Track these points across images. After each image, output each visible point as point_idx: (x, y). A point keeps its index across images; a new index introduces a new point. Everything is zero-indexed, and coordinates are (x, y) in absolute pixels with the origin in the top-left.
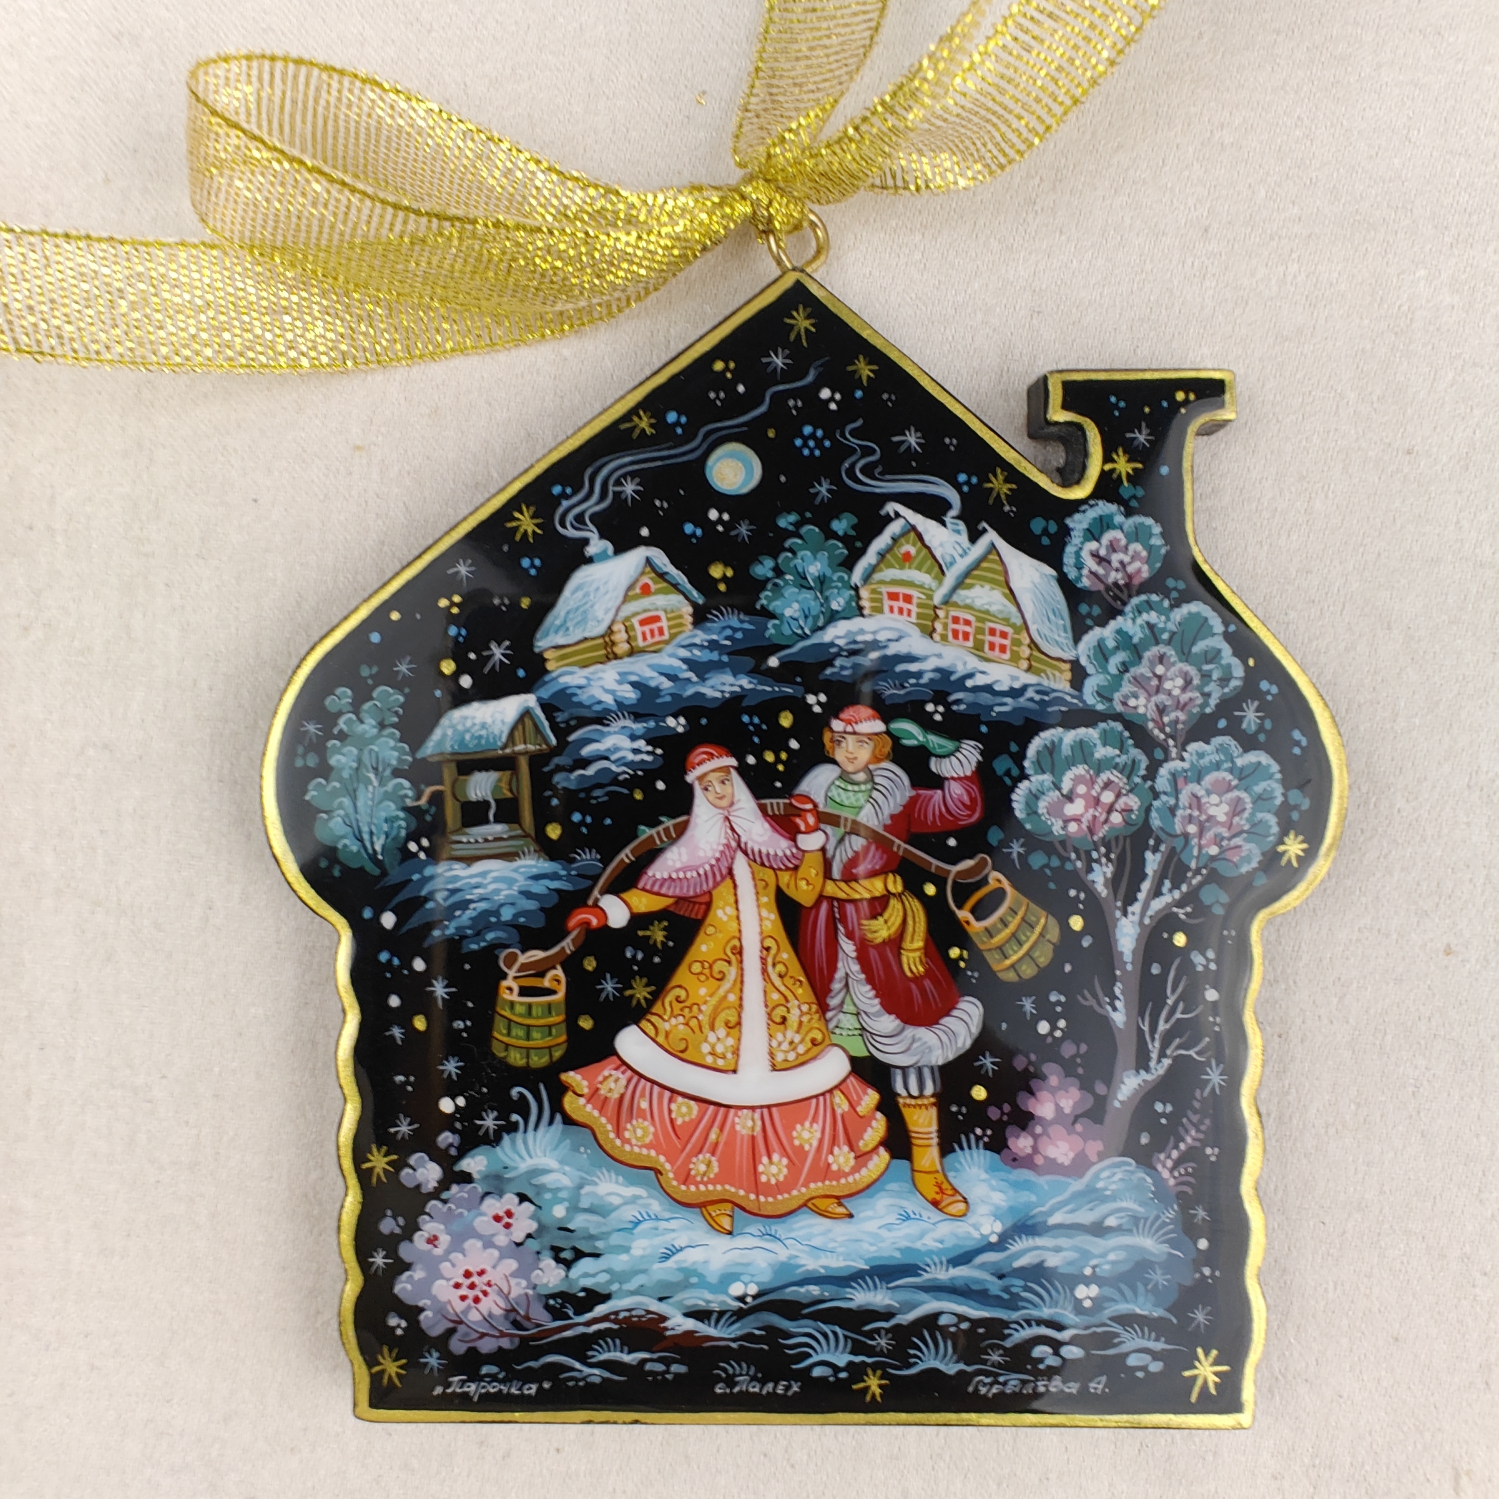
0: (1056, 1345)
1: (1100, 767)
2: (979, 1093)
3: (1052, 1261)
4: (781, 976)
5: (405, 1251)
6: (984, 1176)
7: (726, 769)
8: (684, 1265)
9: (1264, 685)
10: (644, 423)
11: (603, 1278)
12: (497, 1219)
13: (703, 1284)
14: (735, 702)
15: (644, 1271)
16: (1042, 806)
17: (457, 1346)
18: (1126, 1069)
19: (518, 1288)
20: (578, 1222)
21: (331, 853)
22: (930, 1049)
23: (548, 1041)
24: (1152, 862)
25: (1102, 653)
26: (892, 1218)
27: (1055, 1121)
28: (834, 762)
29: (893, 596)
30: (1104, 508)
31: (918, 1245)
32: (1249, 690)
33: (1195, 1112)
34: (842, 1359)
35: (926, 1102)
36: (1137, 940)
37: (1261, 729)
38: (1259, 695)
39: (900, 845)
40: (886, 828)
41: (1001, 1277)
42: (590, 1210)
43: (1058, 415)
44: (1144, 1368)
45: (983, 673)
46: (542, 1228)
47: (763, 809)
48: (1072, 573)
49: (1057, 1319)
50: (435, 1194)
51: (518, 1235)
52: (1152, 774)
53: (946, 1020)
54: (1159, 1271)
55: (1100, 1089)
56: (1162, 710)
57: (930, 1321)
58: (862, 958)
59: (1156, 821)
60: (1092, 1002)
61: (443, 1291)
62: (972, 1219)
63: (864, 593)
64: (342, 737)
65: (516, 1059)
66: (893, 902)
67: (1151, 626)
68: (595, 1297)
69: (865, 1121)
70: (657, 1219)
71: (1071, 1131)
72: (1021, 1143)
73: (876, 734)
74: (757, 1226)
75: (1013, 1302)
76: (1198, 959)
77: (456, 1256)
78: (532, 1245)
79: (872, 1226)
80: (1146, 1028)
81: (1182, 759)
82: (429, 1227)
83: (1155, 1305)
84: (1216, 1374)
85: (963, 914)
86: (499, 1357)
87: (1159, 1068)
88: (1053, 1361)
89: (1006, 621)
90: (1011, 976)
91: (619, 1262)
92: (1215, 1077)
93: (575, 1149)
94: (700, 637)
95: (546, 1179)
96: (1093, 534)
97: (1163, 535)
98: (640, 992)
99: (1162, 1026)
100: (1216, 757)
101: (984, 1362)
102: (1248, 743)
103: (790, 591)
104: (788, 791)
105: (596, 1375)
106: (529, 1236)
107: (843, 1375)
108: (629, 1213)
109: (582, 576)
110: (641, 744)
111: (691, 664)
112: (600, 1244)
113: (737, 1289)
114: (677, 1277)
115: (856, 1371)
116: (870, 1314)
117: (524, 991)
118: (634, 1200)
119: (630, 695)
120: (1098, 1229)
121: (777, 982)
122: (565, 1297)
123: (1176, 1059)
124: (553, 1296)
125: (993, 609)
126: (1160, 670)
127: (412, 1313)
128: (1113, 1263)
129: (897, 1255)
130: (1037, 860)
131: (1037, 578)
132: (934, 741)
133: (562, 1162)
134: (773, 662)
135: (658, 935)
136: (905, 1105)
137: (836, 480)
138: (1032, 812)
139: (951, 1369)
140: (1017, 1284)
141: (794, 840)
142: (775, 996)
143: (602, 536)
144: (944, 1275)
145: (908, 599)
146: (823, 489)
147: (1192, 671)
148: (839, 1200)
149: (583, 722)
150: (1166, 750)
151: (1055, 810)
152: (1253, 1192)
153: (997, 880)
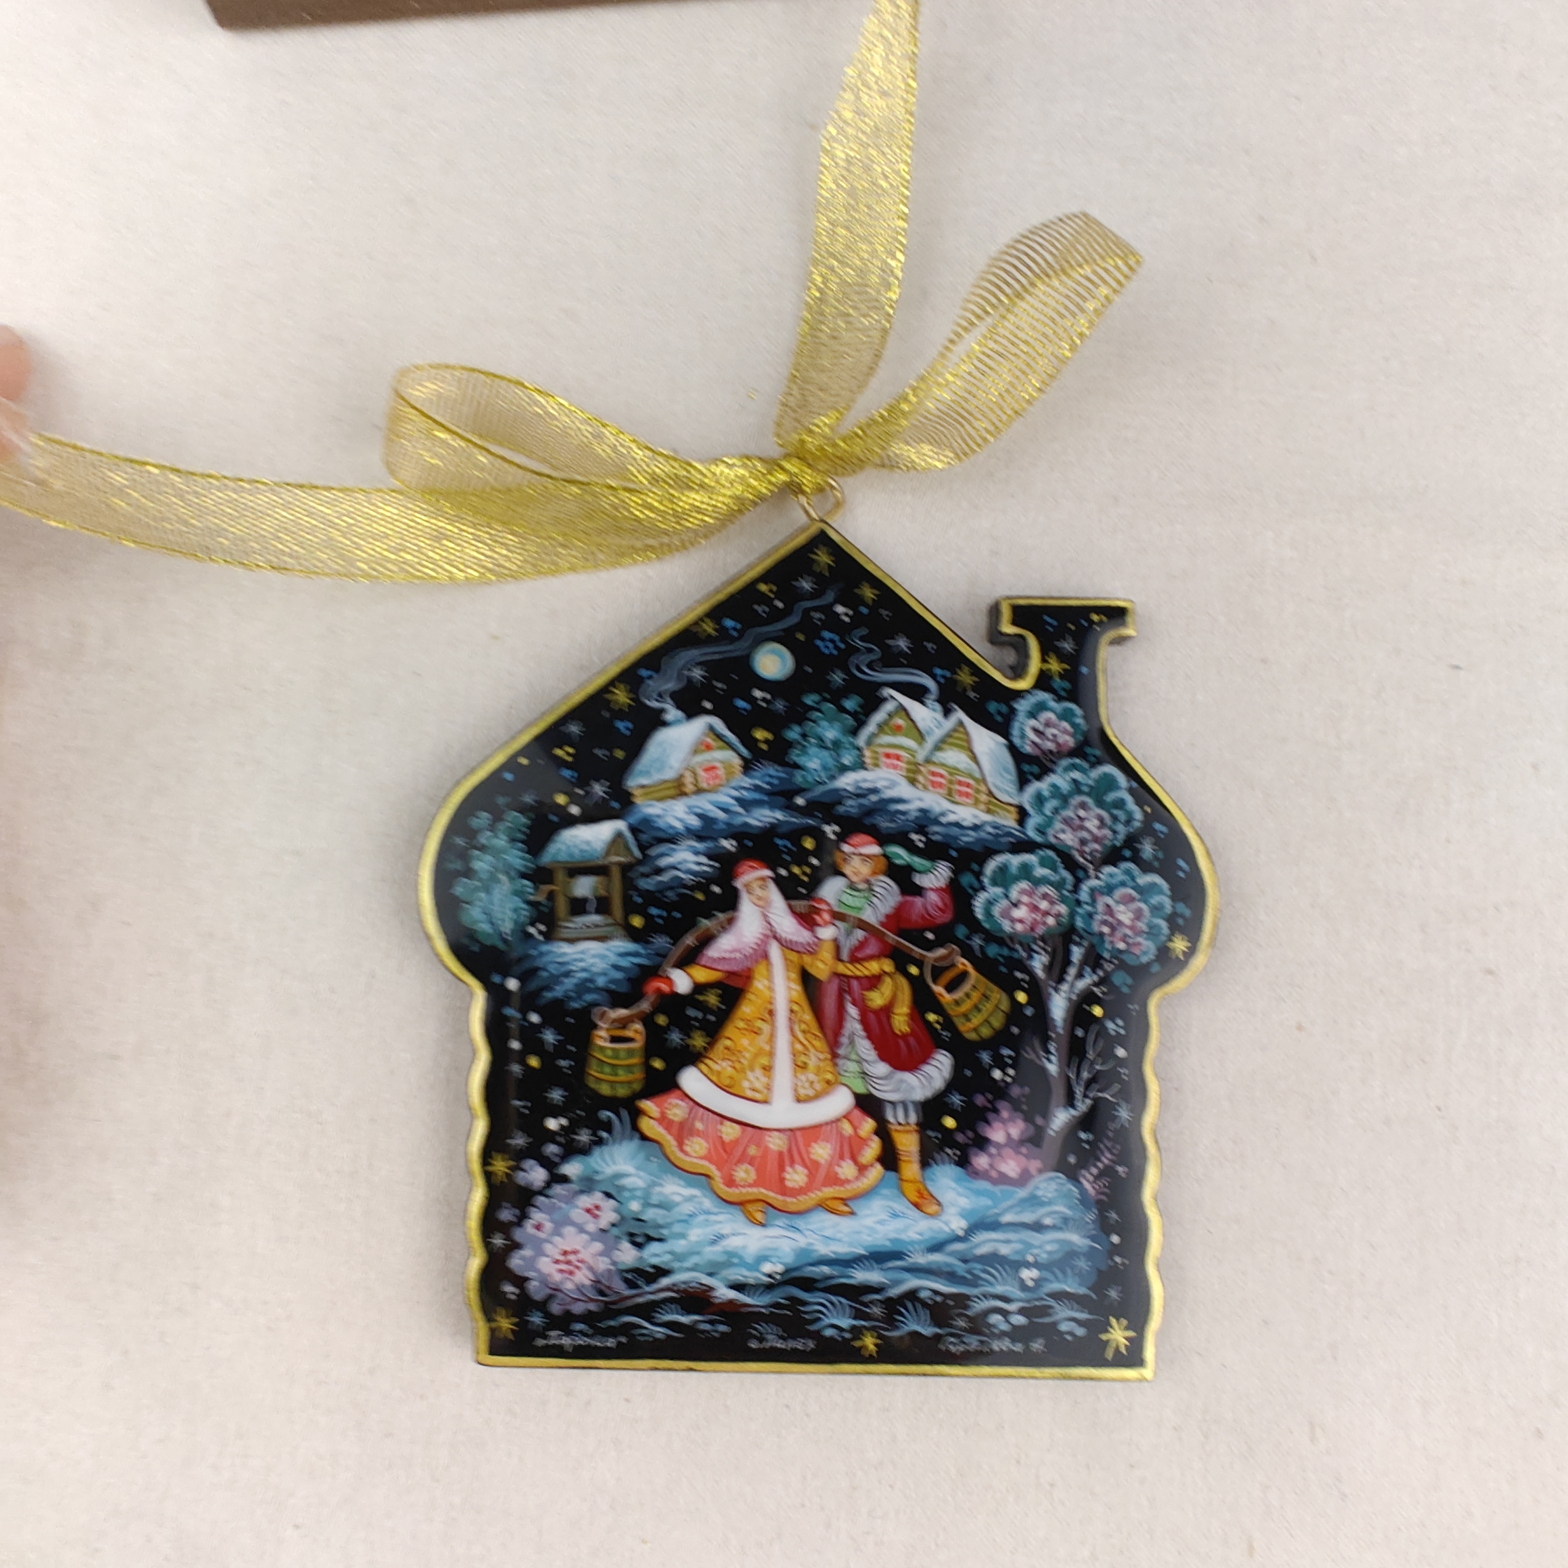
0: (1005, 1313)
1: (1037, 882)
2: (950, 1122)
3: (1004, 1250)
4: (804, 1032)
5: (518, 1235)
6: (953, 1185)
7: (763, 879)
8: (729, 1249)
9: (1158, 826)
10: (709, 628)
11: (667, 1258)
12: (588, 1211)
13: (744, 1264)
14: (771, 831)
15: (698, 1253)
16: (996, 911)
17: (556, 1309)
18: (1058, 1106)
19: (603, 1264)
20: (650, 1214)
21: (472, 935)
22: (913, 1088)
23: (630, 1077)
24: (1077, 953)
25: (1040, 800)
26: (884, 1216)
27: (1006, 1145)
28: (843, 875)
29: (888, 756)
30: (1043, 696)
31: (903, 1237)
32: (1147, 829)
33: (1108, 1138)
34: (846, 1322)
35: (908, 1128)
36: (1068, 1011)
37: (1156, 858)
38: (1153, 833)
39: (892, 937)
40: (883, 924)
41: (965, 1261)
42: (659, 1206)
43: (1008, 628)
44: (1071, 1333)
45: (954, 813)
46: (623, 1219)
47: (791, 907)
48: (1017, 741)
49: (1007, 1294)
50: (541, 1193)
51: (604, 1223)
52: (1076, 889)
53: (927, 1068)
54: (1083, 1259)
55: (1039, 1121)
56: (1083, 842)
57: (912, 1295)
58: (864, 1021)
59: (1079, 923)
60: (1032, 1056)
61: (546, 1266)
62: (944, 1217)
63: (867, 753)
64: (483, 848)
65: (605, 1090)
66: (888, 980)
67: (1075, 781)
68: (661, 1272)
69: (864, 1142)
70: (709, 1213)
71: (1018, 1153)
72: (981, 1161)
73: (875, 856)
74: (782, 1221)
75: (974, 1281)
76: (1110, 1025)
77: (557, 1239)
78: (615, 1231)
79: (869, 1222)
80: (1072, 1076)
81: (1097, 878)
82: (537, 1216)
83: (1080, 1285)
84: (1127, 1339)
85: (938, 989)
86: (588, 1318)
87: (1083, 1106)
88: (1004, 1327)
89: (971, 776)
90: (972, 1036)
91: (679, 1245)
92: (1124, 1113)
93: (648, 1159)
94: (747, 782)
95: (626, 1182)
96: (1033, 715)
97: (1085, 717)
98: (698, 1041)
99: (1085, 1075)
100: (1122, 877)
101: (951, 1326)
102: (1146, 867)
103: (813, 750)
104: (810, 895)
105: (660, 1332)
106: (613, 1225)
107: (847, 1335)
108: (688, 1208)
109: (662, 736)
110: (704, 860)
111: (740, 801)
112: (665, 1232)
113: (767, 1268)
114: (722, 1258)
115: (857, 1332)
116: (868, 1289)
117: (614, 1039)
118: (690, 1199)
119: (695, 822)
120: (1038, 1227)
121: (800, 1036)
122: (638, 1271)
123: (1096, 1100)
124: (628, 1271)
125: (961, 766)
126: (1082, 813)
127: (520, 1281)
128: (1049, 1253)
129: (888, 1243)
130: (993, 950)
131: (992, 745)
132: (917, 861)
133: (638, 1168)
134: (800, 801)
135: (712, 999)
136: (897, 1131)
137: (848, 672)
138: (988, 913)
139: (927, 1330)
140: (977, 1267)
141: (812, 931)
142: (799, 1047)
143: (679, 707)
144: (922, 1259)
145: (898, 758)
146: (838, 678)
147: (1104, 814)
148: (844, 1201)
149: (660, 841)
150: (1085, 870)
151: (1006, 914)
152: (1152, 1200)
153: (963, 963)
